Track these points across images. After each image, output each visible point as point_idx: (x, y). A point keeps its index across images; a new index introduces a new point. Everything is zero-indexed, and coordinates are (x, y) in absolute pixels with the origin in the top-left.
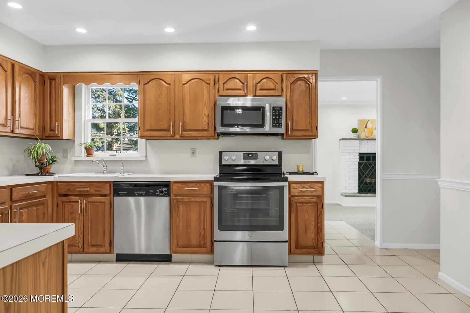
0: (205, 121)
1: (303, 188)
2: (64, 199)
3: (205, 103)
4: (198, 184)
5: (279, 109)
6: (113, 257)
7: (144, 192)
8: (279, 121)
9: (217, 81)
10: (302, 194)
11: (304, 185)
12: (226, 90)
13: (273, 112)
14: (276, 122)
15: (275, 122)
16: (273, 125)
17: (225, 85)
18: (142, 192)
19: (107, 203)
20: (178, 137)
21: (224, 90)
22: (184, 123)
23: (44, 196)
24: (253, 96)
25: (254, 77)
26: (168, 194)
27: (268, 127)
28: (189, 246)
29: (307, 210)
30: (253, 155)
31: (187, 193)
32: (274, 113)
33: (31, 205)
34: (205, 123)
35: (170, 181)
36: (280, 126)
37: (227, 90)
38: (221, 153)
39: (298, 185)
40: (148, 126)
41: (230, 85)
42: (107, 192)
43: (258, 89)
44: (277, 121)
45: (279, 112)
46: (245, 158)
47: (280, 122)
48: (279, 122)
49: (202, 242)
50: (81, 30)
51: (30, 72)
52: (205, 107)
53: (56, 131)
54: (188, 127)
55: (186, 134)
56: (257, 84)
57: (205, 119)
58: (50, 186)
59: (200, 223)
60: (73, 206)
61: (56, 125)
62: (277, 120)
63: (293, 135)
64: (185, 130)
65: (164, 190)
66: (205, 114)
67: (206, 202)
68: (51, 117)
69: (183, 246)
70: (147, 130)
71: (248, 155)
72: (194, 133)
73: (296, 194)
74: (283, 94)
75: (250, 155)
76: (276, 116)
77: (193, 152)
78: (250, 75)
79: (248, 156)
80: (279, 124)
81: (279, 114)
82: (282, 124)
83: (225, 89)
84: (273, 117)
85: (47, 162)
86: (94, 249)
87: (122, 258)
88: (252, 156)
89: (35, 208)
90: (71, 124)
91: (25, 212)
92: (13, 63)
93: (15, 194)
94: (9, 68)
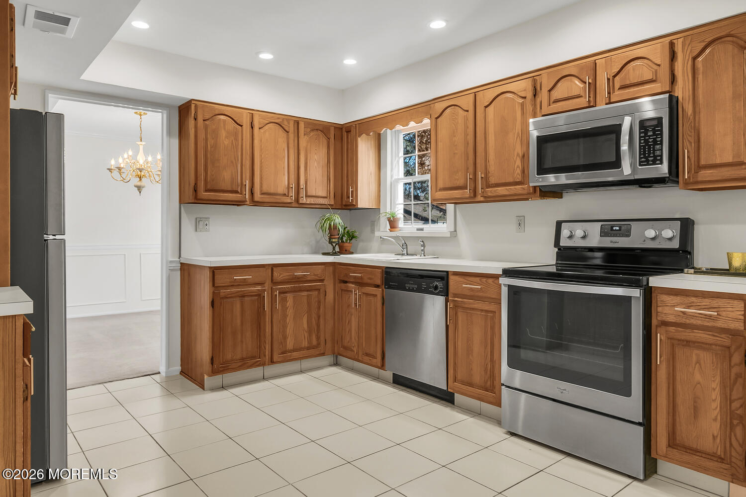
0: (518, 167)
1: (688, 307)
2: (343, 286)
3: (518, 133)
4: (484, 280)
5: (655, 123)
6: (389, 375)
7: (416, 287)
8: (654, 150)
9: (538, 89)
10: (688, 321)
11: (693, 299)
12: (554, 102)
13: (640, 133)
14: (648, 155)
15: (644, 154)
16: (640, 162)
17: (552, 92)
18: (414, 286)
19: (379, 297)
21: (551, 102)
22: (486, 172)
23: (322, 281)
24: (606, 104)
25: (608, 64)
26: (445, 292)
27: (627, 170)
28: (471, 385)
29: (698, 362)
30: (623, 228)
31: (468, 293)
32: (642, 135)
33: (301, 290)
34: (519, 171)
35: (447, 272)
36: (658, 160)
37: (556, 101)
38: (559, 224)
39: (677, 299)
40: (441, 185)
41: (561, 91)
42: (379, 282)
43: (617, 86)
44: (649, 151)
45: (654, 131)
46: (604, 233)
47: (658, 153)
48: (654, 153)
49: (489, 383)
50: (350, 62)
51: (321, 128)
52: (519, 140)
53: (351, 198)
54: (493, 180)
55: (490, 192)
56: (614, 76)
57: (518, 162)
58: (331, 268)
59: (486, 347)
60: (350, 297)
61: (351, 190)
62: (649, 148)
64: (489, 186)
65: (440, 284)
66: (518, 155)
67: (495, 312)
68: (348, 181)
69: (463, 383)
70: (441, 190)
71: (612, 227)
72: (502, 191)
73: (671, 319)
74: (676, 87)
75: (618, 228)
76: (646, 141)
77: (521, 222)
78: (601, 61)
79: (612, 229)
80: (655, 157)
81: (654, 134)
82: (661, 156)
83: (552, 100)
84: (640, 143)
85: (339, 238)
86: (366, 358)
87: (400, 382)
88: (620, 230)
89: (305, 293)
90: (373, 187)
91: (290, 297)
92: (297, 121)
93: (275, 274)
94: (291, 128)
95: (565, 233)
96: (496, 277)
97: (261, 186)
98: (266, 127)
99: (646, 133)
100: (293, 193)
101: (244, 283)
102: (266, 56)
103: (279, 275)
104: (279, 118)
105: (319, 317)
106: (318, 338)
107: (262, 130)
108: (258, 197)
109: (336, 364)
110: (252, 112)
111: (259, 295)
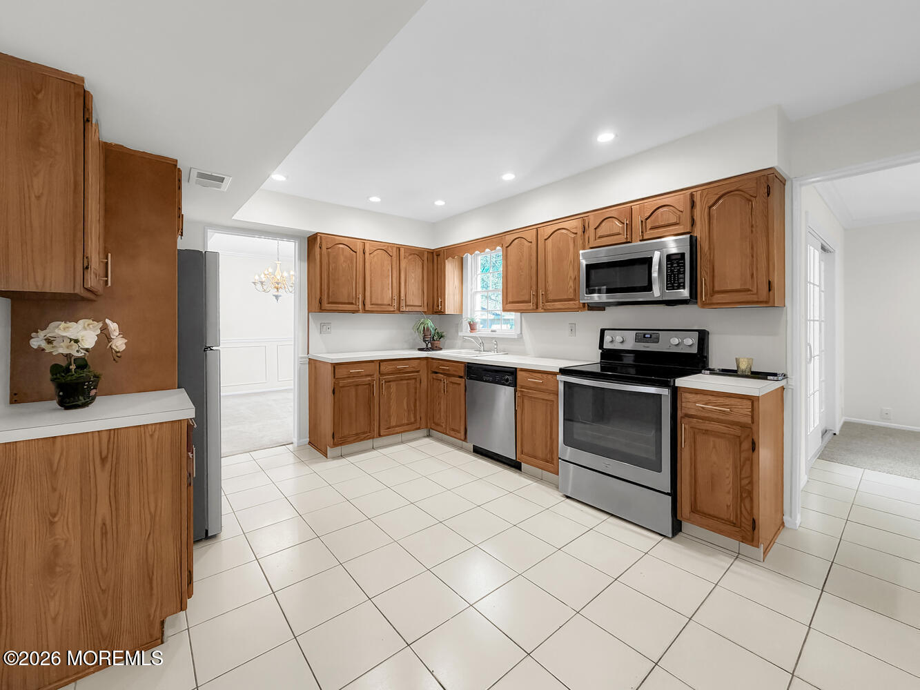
0: (571, 287)
1: (706, 404)
2: (434, 376)
3: (571, 262)
4: (545, 376)
5: (679, 257)
6: (470, 446)
7: (491, 378)
8: (678, 278)
9: (587, 227)
10: (706, 415)
11: (710, 398)
12: (599, 238)
13: (667, 264)
14: (673, 281)
15: (671, 281)
16: (667, 287)
17: (598, 230)
19: (463, 385)
20: (540, 309)
22: (546, 291)
23: (418, 372)
24: (641, 241)
25: (641, 210)
26: (514, 384)
27: (657, 292)
28: (535, 457)
29: (714, 446)
30: (653, 336)
31: (533, 386)
32: (669, 266)
33: (402, 379)
34: (571, 290)
35: (516, 368)
36: (681, 286)
37: (601, 237)
38: (603, 331)
39: (698, 397)
40: (510, 299)
41: (605, 229)
42: (462, 374)
43: (649, 227)
44: (674, 278)
45: (678, 263)
46: (638, 340)
47: (681, 280)
48: (678, 280)
49: (549, 456)
50: (440, 203)
51: (417, 253)
52: (571, 267)
53: (440, 306)
54: (551, 297)
56: (647, 219)
57: (571, 283)
58: (425, 362)
59: (546, 428)
60: (439, 384)
61: (440, 300)
62: (675, 276)
63: (715, 301)
64: (547, 301)
65: (510, 378)
66: (571, 277)
67: (553, 401)
68: (437, 294)
69: (528, 455)
70: (510, 303)
71: (644, 335)
72: (558, 305)
73: (692, 412)
74: (695, 230)
75: (649, 336)
76: (672, 271)
77: (572, 329)
78: (635, 207)
79: (644, 337)
80: (679, 284)
81: (678, 266)
82: (684, 283)
83: (597, 236)
84: (667, 272)
85: (431, 337)
86: (452, 433)
87: (479, 452)
88: (651, 337)
89: (405, 382)
90: (457, 297)
91: (393, 385)
92: (399, 248)
93: (382, 368)
94: (394, 254)
95: (607, 338)
96: (554, 374)
97: (371, 299)
98: (375, 253)
99: (672, 264)
100: (395, 304)
101: (358, 375)
102: (375, 199)
103: (384, 368)
104: (384, 246)
105: (416, 400)
106: (415, 417)
107: (372, 255)
108: (368, 307)
109: (429, 436)
110: (364, 242)
111: (369, 384)
